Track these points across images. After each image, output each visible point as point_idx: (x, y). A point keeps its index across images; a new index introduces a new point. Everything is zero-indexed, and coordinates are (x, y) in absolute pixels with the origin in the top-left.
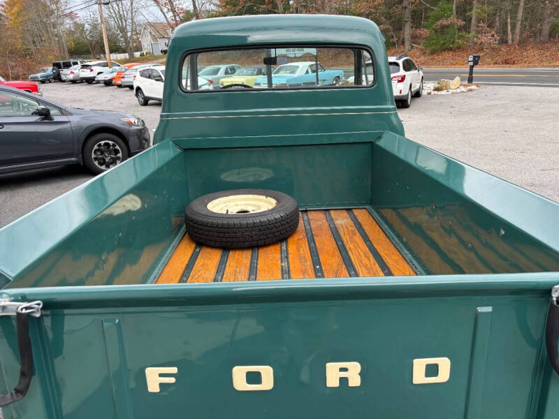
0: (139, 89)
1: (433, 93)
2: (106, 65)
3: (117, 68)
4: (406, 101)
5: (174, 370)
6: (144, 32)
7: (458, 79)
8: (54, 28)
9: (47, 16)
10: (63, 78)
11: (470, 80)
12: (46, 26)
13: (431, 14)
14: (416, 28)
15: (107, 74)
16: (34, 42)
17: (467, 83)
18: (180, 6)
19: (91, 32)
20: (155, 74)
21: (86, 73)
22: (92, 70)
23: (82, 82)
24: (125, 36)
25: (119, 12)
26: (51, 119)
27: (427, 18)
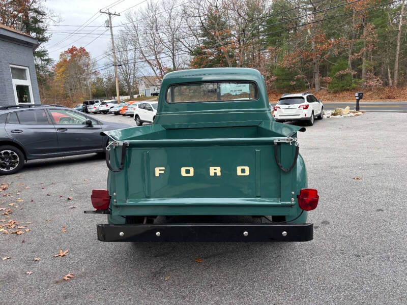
0: (137, 116)
1: (331, 117)
2: (116, 102)
3: (123, 104)
4: (310, 121)
5: (164, 168)
6: (141, 83)
7: (348, 108)
8: (84, 81)
9: (81, 74)
10: (89, 110)
11: (358, 109)
12: (79, 79)
13: (333, 67)
14: (322, 77)
15: (117, 108)
16: (71, 90)
17: (355, 110)
18: (165, 66)
19: (107, 83)
20: (147, 107)
21: (104, 108)
22: (107, 106)
23: (101, 113)
24: (129, 86)
25: (126, 70)
26: (92, 127)
27: (330, 70)
